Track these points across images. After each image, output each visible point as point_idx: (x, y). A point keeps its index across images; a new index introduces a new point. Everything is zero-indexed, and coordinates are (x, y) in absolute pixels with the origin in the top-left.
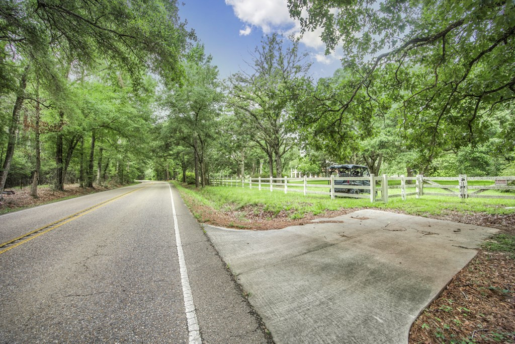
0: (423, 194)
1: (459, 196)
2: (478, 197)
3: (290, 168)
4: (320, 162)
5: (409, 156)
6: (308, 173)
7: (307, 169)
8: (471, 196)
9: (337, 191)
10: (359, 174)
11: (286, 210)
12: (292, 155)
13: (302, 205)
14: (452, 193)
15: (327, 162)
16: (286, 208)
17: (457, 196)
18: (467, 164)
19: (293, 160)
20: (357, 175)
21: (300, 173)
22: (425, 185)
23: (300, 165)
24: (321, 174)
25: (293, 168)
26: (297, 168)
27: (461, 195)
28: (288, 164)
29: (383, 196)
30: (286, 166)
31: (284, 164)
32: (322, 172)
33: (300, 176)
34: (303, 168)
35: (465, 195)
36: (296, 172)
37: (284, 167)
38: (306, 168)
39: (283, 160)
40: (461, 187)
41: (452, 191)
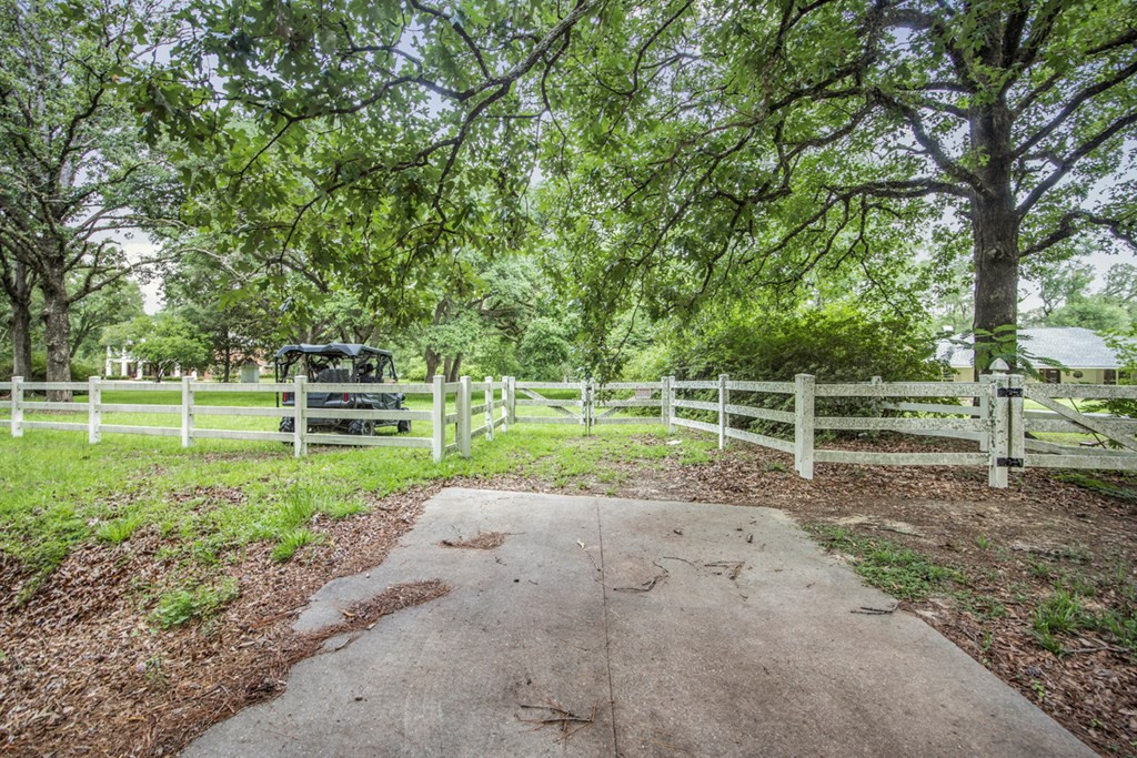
0: (516, 420)
1: (581, 421)
2: (610, 422)
3: (104, 348)
4: (211, 334)
5: (447, 334)
6: (170, 363)
7: (169, 352)
8: (602, 422)
9: (314, 426)
10: (373, 374)
11: (106, 541)
12: (115, 305)
13: (191, 502)
14: (568, 417)
15: (231, 335)
16: (106, 528)
17: (577, 421)
18: (539, 355)
19: (116, 322)
20: (364, 378)
21: (140, 363)
22: (519, 401)
23: (143, 340)
24: (211, 368)
25: (118, 346)
26: (129, 349)
27: (585, 420)
28: (97, 335)
29: (459, 437)
30: (87, 341)
31: (81, 335)
32: (216, 363)
33: (140, 374)
34: (156, 350)
35: (591, 420)
36: (125, 360)
37: (78, 341)
38: (166, 347)
39: (76, 322)
40: (585, 404)
41: (568, 412)
